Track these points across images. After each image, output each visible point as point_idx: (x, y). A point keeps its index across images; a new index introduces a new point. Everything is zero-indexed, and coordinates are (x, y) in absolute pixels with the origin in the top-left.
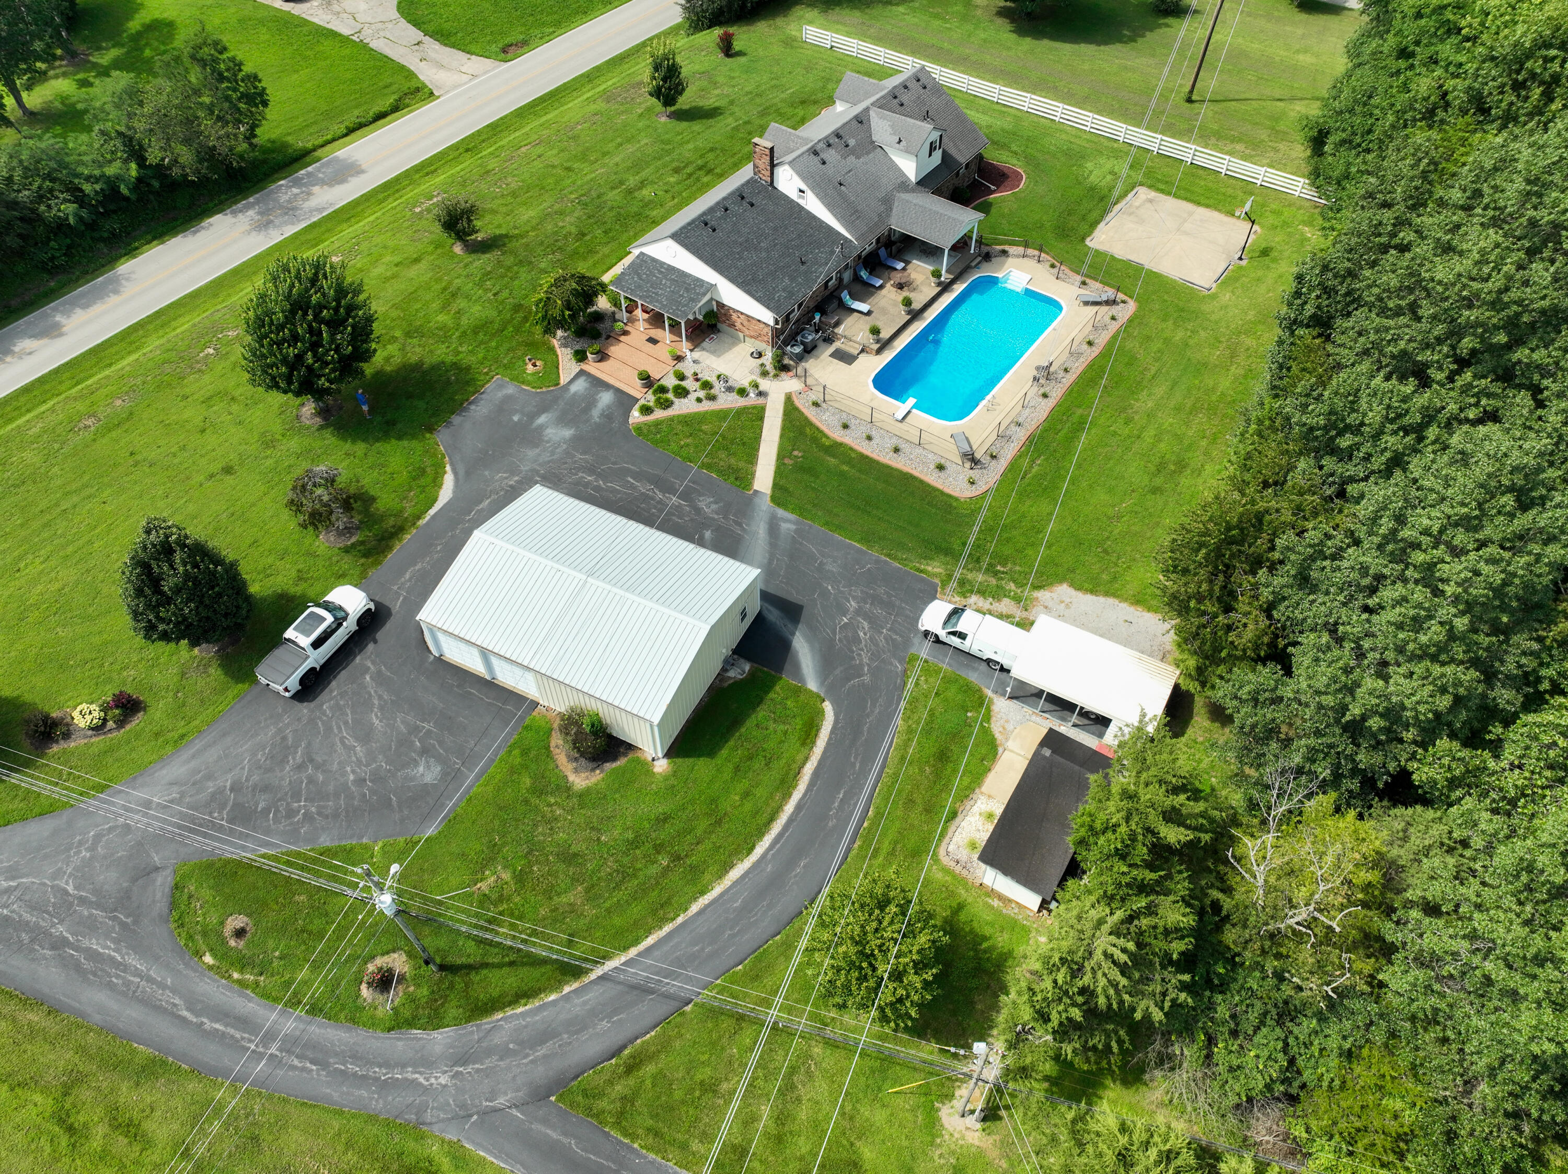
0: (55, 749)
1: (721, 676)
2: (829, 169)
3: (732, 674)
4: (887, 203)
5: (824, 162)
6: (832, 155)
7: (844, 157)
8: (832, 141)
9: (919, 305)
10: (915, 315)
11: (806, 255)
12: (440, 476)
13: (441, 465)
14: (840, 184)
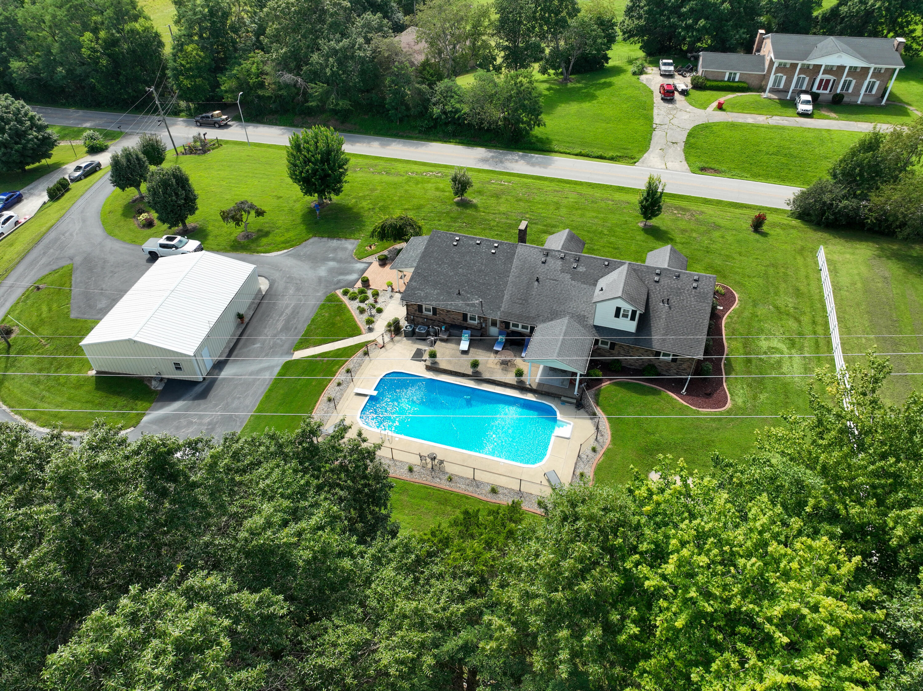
1: (150, 379)
2: (542, 269)
3: (154, 383)
4: (554, 315)
5: (544, 263)
6: (555, 264)
7: (563, 271)
8: (567, 258)
9: (486, 375)
10: (477, 376)
11: (467, 293)
12: (285, 248)
13: (292, 246)
14: (537, 280)
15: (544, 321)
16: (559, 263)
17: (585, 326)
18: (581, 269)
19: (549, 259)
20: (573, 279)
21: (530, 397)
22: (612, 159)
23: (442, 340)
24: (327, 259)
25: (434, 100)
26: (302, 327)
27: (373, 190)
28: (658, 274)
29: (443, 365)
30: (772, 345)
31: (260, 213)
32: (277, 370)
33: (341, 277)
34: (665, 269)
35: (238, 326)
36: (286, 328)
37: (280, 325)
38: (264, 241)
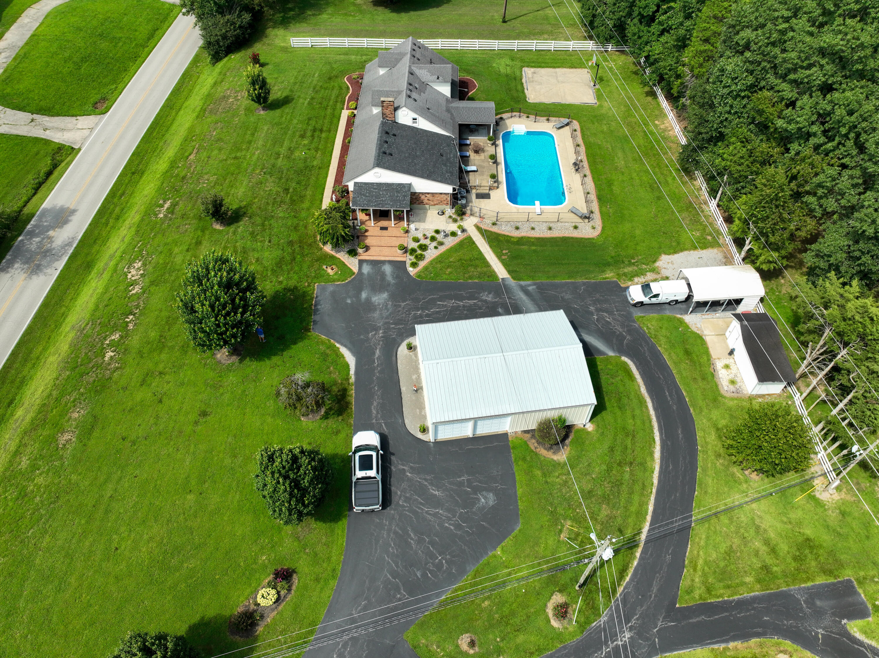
0: (260, 629)
2: (420, 103)
5: (415, 100)
6: (416, 96)
7: (419, 94)
8: (410, 88)
14: (428, 109)
16: (414, 93)
19: (413, 97)
33: (388, 278)
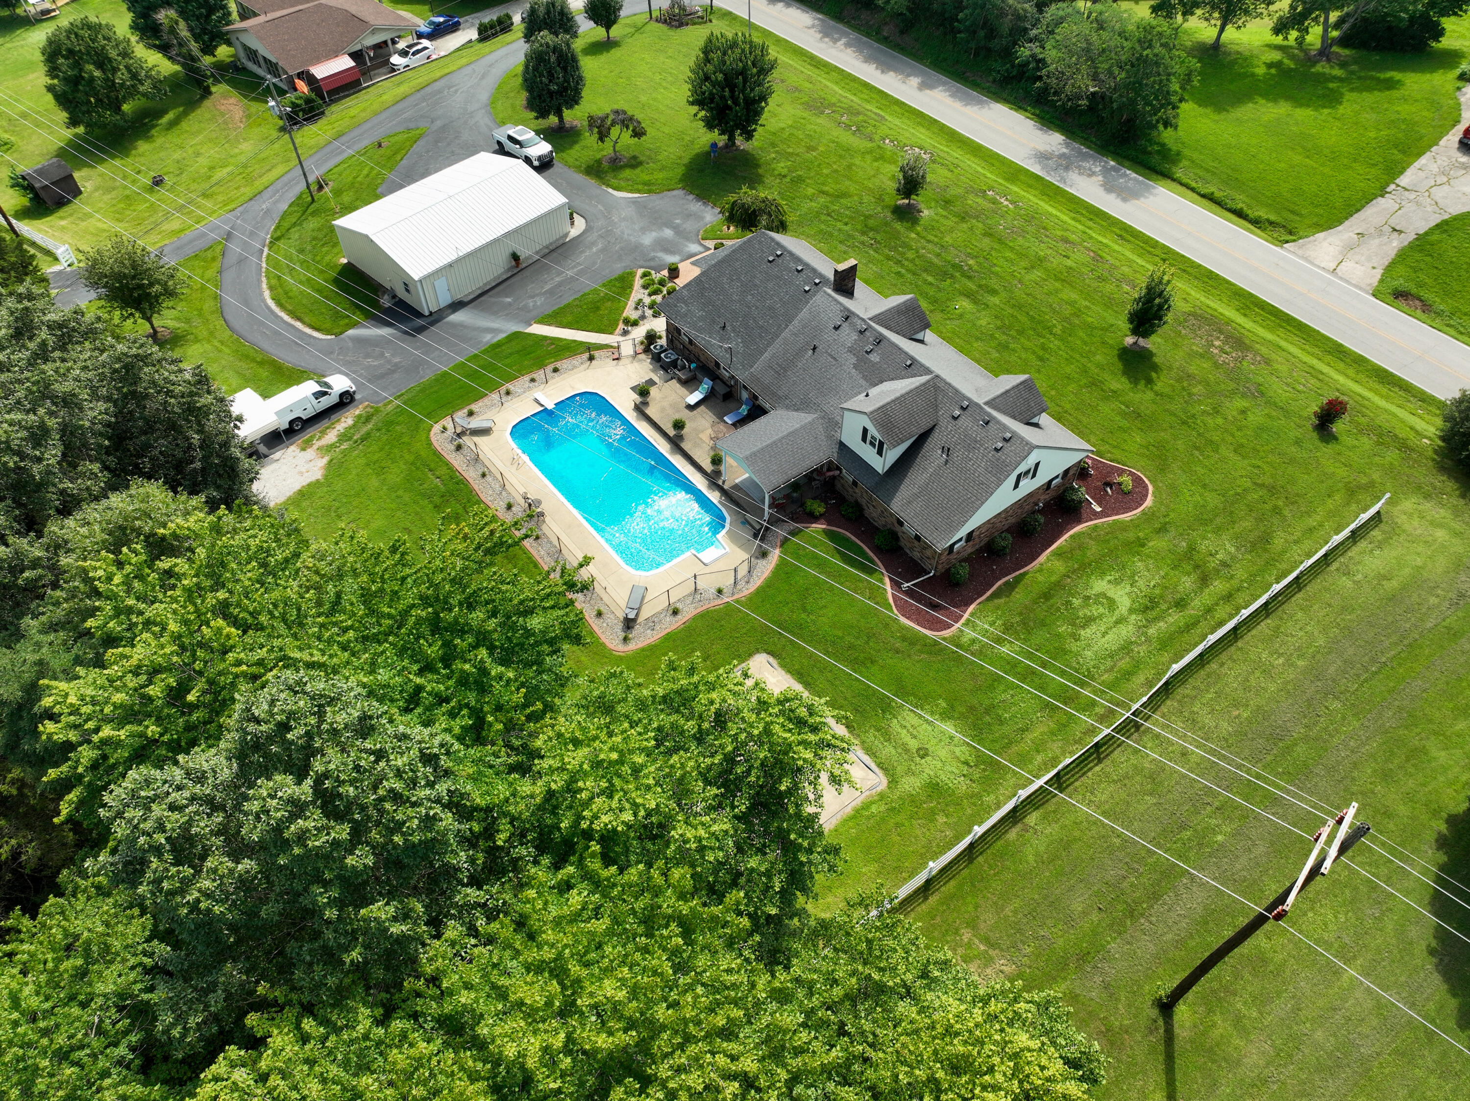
1: (386, 291)
2: (829, 335)
3: (385, 295)
4: (803, 405)
5: (836, 328)
6: (848, 336)
7: (850, 350)
8: (867, 333)
9: (685, 446)
10: (676, 443)
11: (734, 331)
12: (639, 191)
13: (649, 192)
14: (814, 349)
15: (787, 408)
16: (854, 336)
17: (830, 437)
18: (874, 357)
19: (845, 326)
20: (855, 367)
21: (714, 497)
22: (1256, 222)
23: (680, 381)
24: (668, 224)
25: (1034, 32)
26: (568, 298)
27: (810, 149)
28: (963, 409)
29: (650, 411)
30: (1110, 594)
31: (638, 133)
32: (501, 336)
33: (660, 254)
34: (977, 405)
35: (509, 270)
36: (551, 292)
37: (547, 287)
38: (627, 173)
